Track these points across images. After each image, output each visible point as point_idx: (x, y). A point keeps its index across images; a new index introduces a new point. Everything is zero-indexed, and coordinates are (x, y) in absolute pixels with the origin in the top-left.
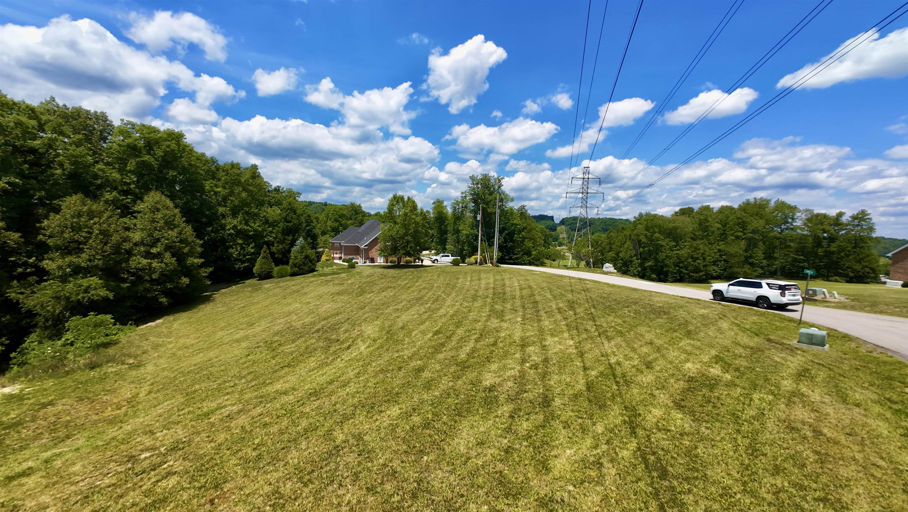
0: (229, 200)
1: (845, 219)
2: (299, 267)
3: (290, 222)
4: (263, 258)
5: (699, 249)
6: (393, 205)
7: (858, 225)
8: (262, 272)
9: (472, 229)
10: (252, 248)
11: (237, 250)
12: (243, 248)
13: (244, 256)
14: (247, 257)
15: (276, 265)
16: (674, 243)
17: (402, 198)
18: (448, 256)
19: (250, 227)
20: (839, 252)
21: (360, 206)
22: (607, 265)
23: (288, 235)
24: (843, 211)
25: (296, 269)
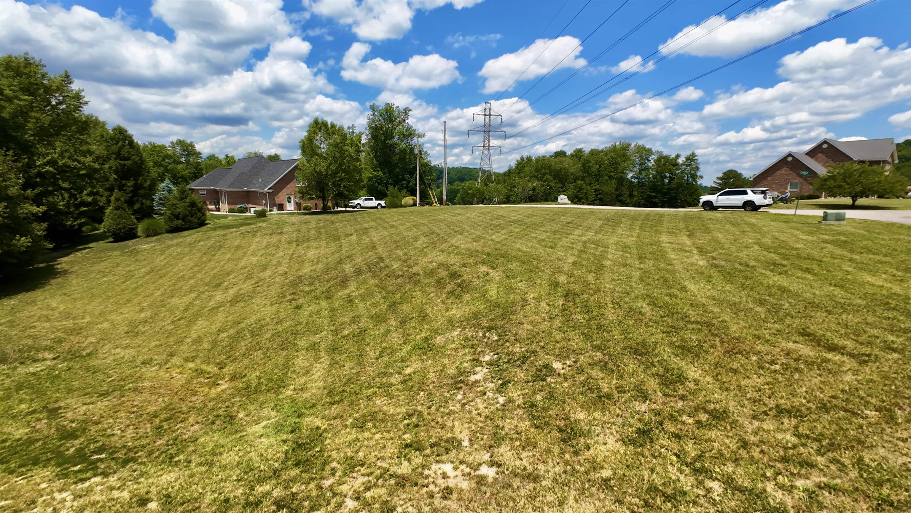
0: (31, 117)
1: (680, 161)
2: (184, 219)
3: (128, 159)
4: (117, 208)
5: (582, 189)
6: (315, 132)
7: (690, 165)
8: (120, 229)
9: (374, 171)
10: (88, 195)
11: (63, 199)
12: (72, 196)
13: (77, 206)
14: (83, 209)
15: (139, 220)
16: (560, 185)
17: (325, 124)
18: (372, 199)
19: (79, 162)
20: (678, 189)
21: (192, 145)
22: (562, 196)
23: (128, 179)
24: (680, 153)
25: (180, 222)
